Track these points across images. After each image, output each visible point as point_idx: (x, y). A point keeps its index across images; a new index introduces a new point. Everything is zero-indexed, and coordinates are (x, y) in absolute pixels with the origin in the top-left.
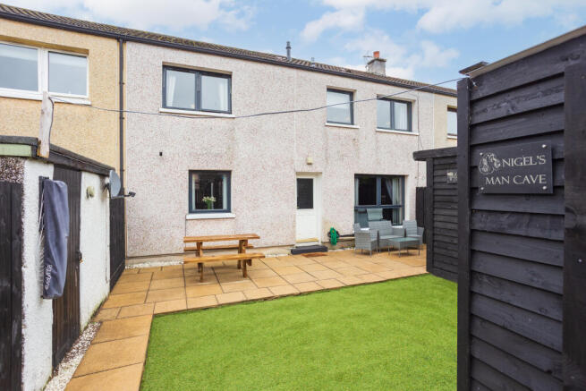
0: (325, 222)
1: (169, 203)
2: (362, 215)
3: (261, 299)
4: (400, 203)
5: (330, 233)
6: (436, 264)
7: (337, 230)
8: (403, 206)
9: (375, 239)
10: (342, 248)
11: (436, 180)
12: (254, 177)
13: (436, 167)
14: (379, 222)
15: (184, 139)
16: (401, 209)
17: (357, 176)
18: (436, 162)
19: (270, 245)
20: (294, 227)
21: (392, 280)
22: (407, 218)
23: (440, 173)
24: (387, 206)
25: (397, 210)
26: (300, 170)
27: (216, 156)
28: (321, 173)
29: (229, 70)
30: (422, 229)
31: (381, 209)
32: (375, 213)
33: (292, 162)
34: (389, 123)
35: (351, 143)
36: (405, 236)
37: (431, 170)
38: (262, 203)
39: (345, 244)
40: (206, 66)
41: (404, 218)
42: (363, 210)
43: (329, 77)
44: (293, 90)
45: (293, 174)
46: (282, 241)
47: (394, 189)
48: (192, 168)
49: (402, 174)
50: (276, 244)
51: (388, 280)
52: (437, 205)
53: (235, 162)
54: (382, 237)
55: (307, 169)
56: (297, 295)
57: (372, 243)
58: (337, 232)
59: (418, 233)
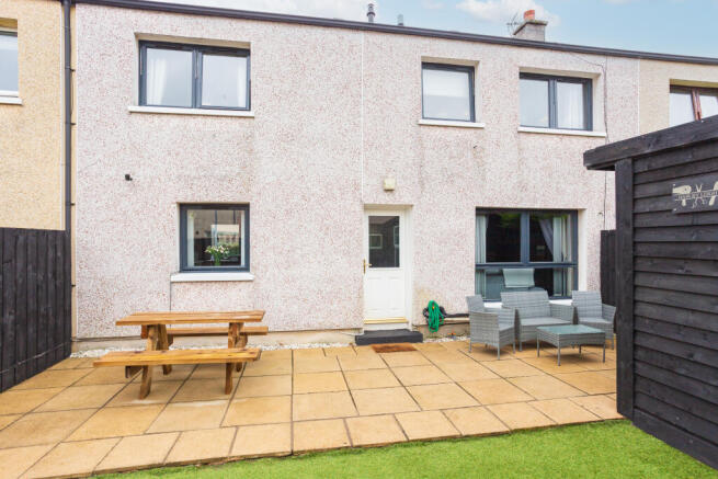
0: (418, 291)
1: (144, 254)
2: (495, 279)
3: (194, 463)
4: (570, 260)
5: (427, 310)
6: (642, 401)
7: (440, 304)
8: (575, 265)
9: (508, 325)
10: (452, 336)
11: (642, 207)
12: (288, 212)
13: (640, 179)
14: (525, 293)
15: (169, 154)
16: (570, 270)
17: (480, 211)
18: (641, 166)
19: (316, 326)
20: (360, 297)
21: (523, 431)
22: (583, 286)
23: (652, 189)
24: (543, 264)
25: (564, 273)
26: (371, 202)
27: (222, 179)
28: (412, 206)
29: (245, 39)
30: (612, 310)
31: (531, 270)
32: (519, 276)
33: (357, 187)
34: (547, 118)
35: (470, 155)
36: (576, 321)
37: (629, 186)
38: (302, 256)
39: (457, 329)
40: (206, 36)
41: (575, 287)
42: (496, 270)
43: (427, 41)
44: (358, 66)
45: (359, 208)
46: (338, 322)
47: (557, 235)
48: (182, 200)
49: (571, 207)
50: (327, 325)
51: (517, 431)
52: (643, 265)
53: (254, 189)
54: (524, 322)
55: (385, 199)
56: (283, 457)
57: (502, 333)
58: (442, 310)
59: (603, 316)
